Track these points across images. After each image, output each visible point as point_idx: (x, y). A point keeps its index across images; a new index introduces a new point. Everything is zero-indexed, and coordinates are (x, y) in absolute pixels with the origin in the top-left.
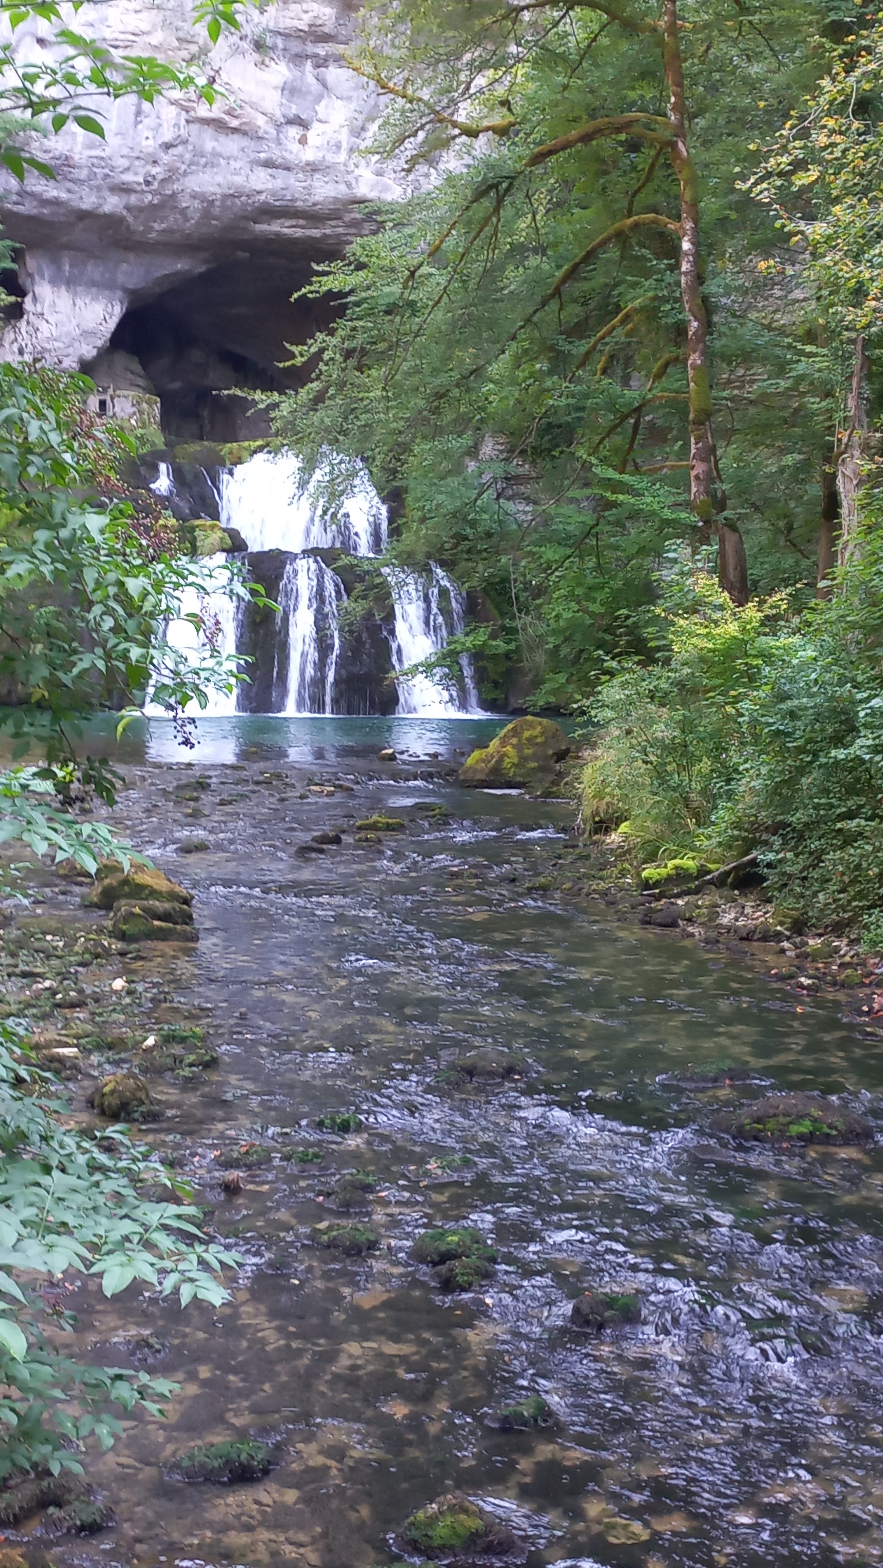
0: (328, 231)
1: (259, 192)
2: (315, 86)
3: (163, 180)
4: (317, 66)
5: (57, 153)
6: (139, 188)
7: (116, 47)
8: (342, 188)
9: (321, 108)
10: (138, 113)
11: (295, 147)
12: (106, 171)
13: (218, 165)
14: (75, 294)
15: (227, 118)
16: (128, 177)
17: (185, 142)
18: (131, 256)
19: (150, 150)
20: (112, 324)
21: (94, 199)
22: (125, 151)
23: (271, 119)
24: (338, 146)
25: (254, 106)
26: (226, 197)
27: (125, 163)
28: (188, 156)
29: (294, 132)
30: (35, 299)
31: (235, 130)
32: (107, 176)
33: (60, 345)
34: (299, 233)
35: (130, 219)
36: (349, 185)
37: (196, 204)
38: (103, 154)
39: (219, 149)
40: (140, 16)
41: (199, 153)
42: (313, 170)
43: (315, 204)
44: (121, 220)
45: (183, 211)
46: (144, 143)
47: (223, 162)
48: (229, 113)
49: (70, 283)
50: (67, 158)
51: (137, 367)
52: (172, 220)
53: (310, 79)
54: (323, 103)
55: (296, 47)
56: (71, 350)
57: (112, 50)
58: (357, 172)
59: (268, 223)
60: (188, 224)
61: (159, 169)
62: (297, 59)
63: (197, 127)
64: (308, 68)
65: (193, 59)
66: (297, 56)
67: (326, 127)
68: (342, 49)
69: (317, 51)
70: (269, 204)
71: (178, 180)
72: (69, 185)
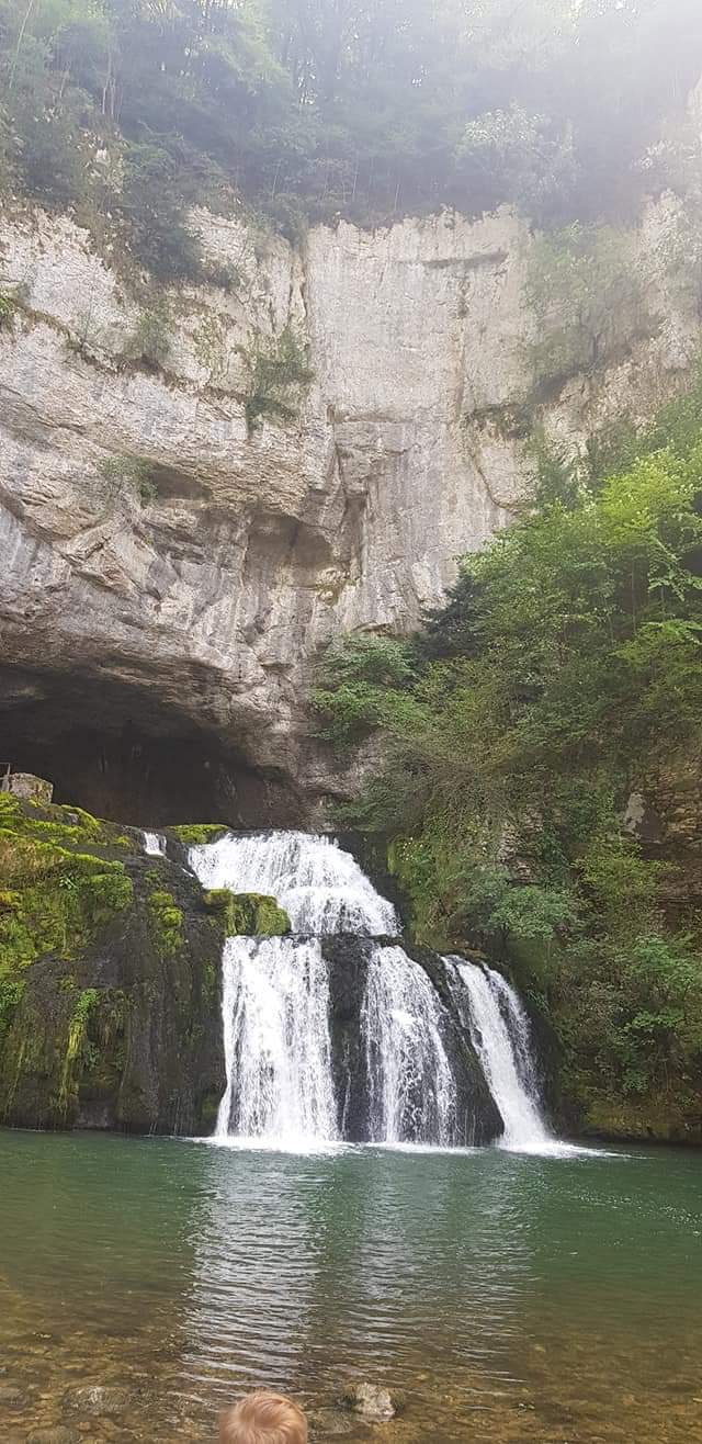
0: (157, 683)
1: (116, 642)
2: (172, 572)
3: (41, 617)
4: (174, 558)
6: (19, 619)
7: (28, 503)
8: (182, 649)
9: (173, 589)
10: (34, 558)
11: (151, 612)
13: (88, 614)
15: (105, 578)
16: (13, 608)
17: (66, 590)
19: (37, 589)
22: (16, 586)
23: (138, 587)
24: (185, 617)
25: (127, 573)
26: (87, 639)
27: (13, 596)
28: (65, 601)
29: (151, 600)
31: (109, 589)
34: (135, 680)
36: (187, 648)
37: (61, 641)
39: (91, 601)
40: (54, 483)
41: (75, 601)
42: (162, 633)
43: (156, 659)
45: (48, 645)
46: (33, 583)
47: (92, 612)
52: (36, 651)
53: (168, 564)
54: (175, 585)
55: (162, 539)
57: (24, 504)
58: (195, 640)
59: (112, 668)
60: (47, 657)
61: (39, 607)
62: (162, 550)
63: (79, 579)
64: (168, 557)
65: (89, 526)
66: (162, 546)
67: (176, 602)
68: (197, 549)
69: (177, 545)
70: (119, 652)
71: (52, 619)
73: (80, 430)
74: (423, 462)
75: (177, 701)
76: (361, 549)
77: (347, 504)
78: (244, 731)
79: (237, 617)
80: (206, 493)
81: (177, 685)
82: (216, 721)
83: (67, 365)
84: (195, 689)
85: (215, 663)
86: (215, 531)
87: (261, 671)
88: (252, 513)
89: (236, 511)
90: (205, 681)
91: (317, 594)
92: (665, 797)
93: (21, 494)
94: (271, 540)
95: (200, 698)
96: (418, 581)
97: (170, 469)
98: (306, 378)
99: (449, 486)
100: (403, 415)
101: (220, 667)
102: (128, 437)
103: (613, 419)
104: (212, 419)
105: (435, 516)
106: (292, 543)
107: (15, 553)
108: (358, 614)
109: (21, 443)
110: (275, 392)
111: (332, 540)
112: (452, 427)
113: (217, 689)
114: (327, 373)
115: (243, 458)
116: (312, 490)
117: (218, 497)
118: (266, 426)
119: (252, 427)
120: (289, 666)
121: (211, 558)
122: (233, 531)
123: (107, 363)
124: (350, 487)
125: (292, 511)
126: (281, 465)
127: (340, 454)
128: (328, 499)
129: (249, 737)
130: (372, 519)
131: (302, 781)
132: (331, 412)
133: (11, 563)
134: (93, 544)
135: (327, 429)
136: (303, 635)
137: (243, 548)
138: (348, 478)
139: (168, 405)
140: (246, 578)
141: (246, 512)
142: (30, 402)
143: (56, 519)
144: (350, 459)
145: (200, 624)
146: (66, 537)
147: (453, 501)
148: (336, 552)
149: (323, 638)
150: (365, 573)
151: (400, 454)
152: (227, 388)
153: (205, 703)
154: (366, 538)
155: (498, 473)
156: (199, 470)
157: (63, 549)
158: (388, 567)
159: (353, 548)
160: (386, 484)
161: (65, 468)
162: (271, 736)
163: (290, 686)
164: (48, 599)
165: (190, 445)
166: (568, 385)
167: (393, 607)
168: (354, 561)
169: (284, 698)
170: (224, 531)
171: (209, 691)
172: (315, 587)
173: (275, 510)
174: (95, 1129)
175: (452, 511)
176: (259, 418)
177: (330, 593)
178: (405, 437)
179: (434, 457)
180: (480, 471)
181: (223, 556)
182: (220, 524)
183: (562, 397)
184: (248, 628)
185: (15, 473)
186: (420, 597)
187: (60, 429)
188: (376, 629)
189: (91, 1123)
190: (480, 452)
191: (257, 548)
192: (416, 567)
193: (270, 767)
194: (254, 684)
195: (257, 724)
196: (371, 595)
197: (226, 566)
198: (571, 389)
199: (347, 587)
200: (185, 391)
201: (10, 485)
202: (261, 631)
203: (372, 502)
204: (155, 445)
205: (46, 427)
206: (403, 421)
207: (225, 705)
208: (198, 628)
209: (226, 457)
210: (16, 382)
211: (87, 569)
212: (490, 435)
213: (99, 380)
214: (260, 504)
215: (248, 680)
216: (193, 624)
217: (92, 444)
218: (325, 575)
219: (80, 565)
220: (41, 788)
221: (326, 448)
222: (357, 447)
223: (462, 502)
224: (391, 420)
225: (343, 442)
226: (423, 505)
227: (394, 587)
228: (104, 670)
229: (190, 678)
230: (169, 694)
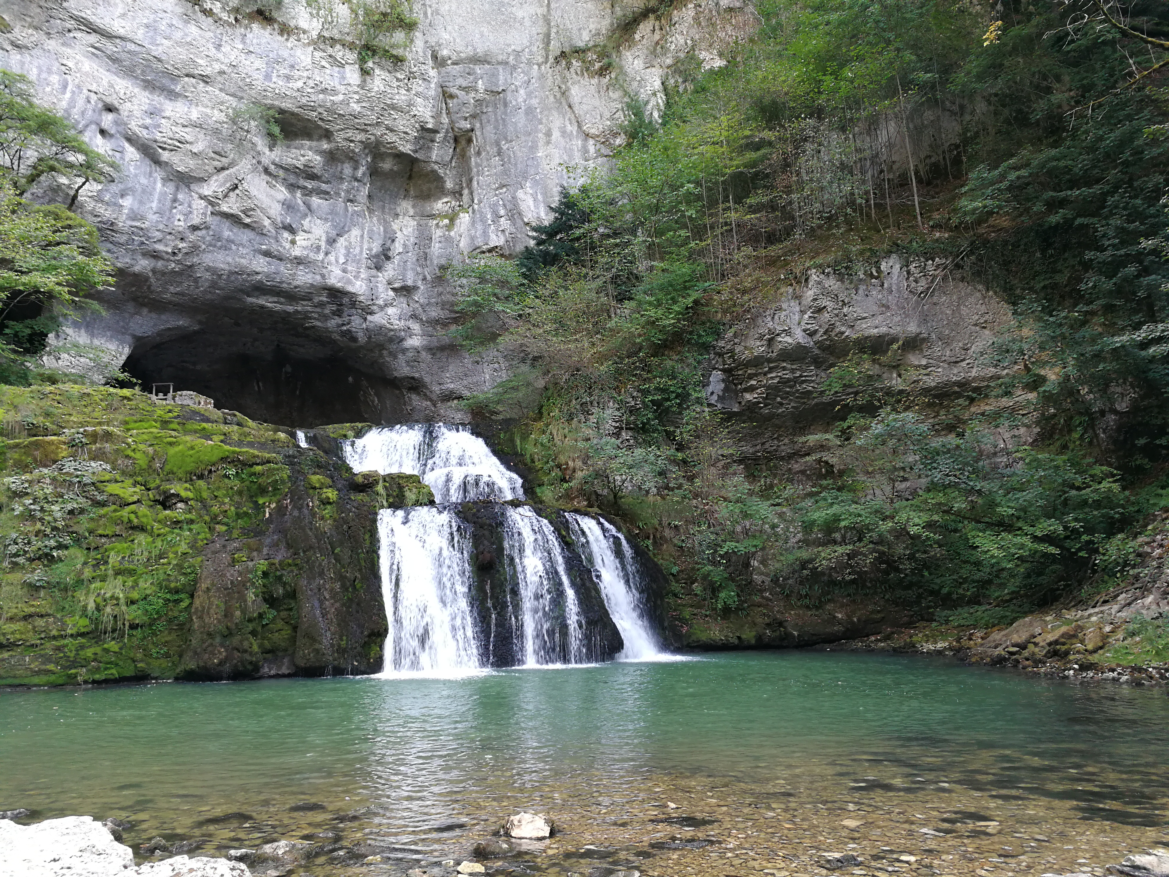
0: (299, 309)
1: (257, 273)
2: (302, 207)
3: (187, 254)
4: (304, 195)
5: (105, 219)
6: (166, 257)
7: (164, 149)
8: (318, 277)
9: (306, 223)
10: (175, 200)
11: (288, 245)
12: (143, 239)
13: (230, 249)
14: (93, 335)
15: (243, 216)
16: (160, 247)
17: (207, 228)
18: (145, 311)
19: (181, 229)
20: (122, 359)
21: (128, 260)
22: (161, 227)
23: (274, 223)
24: (318, 248)
25: (262, 210)
26: (231, 273)
27: (158, 235)
28: (208, 238)
29: (286, 234)
30: (57, 336)
31: (247, 226)
32: (143, 243)
34: (278, 307)
35: (153, 280)
37: (207, 275)
38: (143, 226)
39: (232, 237)
40: (187, 130)
41: (217, 238)
42: (299, 263)
43: (296, 287)
44: (147, 279)
45: (196, 280)
46: (176, 223)
47: (234, 247)
48: (244, 212)
49: (90, 327)
50: (112, 224)
52: (186, 286)
53: (299, 201)
54: (308, 220)
55: (292, 179)
57: (160, 151)
58: (330, 268)
59: (257, 297)
60: (197, 291)
61: (184, 245)
62: (292, 187)
63: (218, 218)
64: (299, 194)
65: (223, 169)
66: (292, 185)
67: (309, 235)
68: (324, 186)
69: (306, 184)
70: (262, 282)
71: (198, 255)
72: (110, 246)
73: (205, 79)
74: (520, 100)
75: (318, 324)
76: (471, 180)
77: (456, 140)
78: (381, 347)
79: (365, 246)
80: (328, 135)
81: (318, 310)
82: (354, 339)
83: (187, 18)
84: (334, 313)
85: (350, 289)
86: (339, 169)
87: (391, 293)
88: (371, 152)
89: (357, 150)
90: (341, 305)
91: (435, 222)
92: (740, 372)
93: (156, 141)
94: (391, 175)
95: (339, 321)
96: (523, 207)
97: (293, 114)
98: (410, 26)
99: (544, 121)
100: (500, 58)
101: (353, 291)
102: (250, 85)
103: (682, 55)
104: (327, 66)
105: (534, 148)
106: (410, 178)
107: (156, 196)
108: (473, 238)
109: (151, 93)
110: (383, 40)
111: (445, 174)
112: (543, 67)
113: (354, 311)
114: (428, 21)
115: (358, 102)
116: (423, 129)
117: (339, 138)
118: (377, 71)
119: (365, 72)
120: (415, 288)
121: (338, 194)
122: (356, 168)
123: (224, 16)
124: (457, 125)
125: (407, 148)
126: (393, 107)
127: (446, 95)
128: (439, 137)
129: (385, 352)
130: (479, 153)
131: (436, 388)
132: (435, 57)
133: (154, 205)
134: (228, 185)
135: (433, 73)
136: (426, 259)
137: (365, 184)
138: (454, 117)
139: (285, 54)
140: (371, 211)
141: (367, 151)
142: (154, 53)
143: (192, 163)
144: (455, 100)
145: (333, 254)
146: (202, 180)
147: (548, 134)
148: (449, 185)
149: (443, 261)
150: (476, 201)
151: (499, 93)
152: (337, 36)
153: (343, 325)
154: (475, 170)
155: (585, 107)
156: (320, 113)
157: (201, 191)
158: (496, 195)
159: (464, 179)
160: (489, 121)
161: (195, 114)
162: (404, 351)
163: (417, 305)
164: (192, 237)
165: (309, 90)
166: (641, 26)
167: (503, 231)
168: (466, 192)
169: (414, 317)
170: (347, 169)
171: (345, 314)
172: (432, 216)
173: (391, 148)
174: (277, 676)
175: (548, 143)
176: (370, 64)
177: (446, 221)
178: (502, 78)
179: (529, 95)
180: (570, 107)
181: (348, 192)
182: (343, 163)
183: (637, 37)
184: (377, 256)
185: (148, 121)
186: (526, 220)
187: (186, 79)
188: (490, 251)
189: (273, 672)
190: (568, 89)
191: (379, 184)
192: (520, 194)
193: (408, 377)
194: (386, 305)
195: (391, 340)
196: (483, 221)
197: (351, 201)
198: (645, 28)
199: (461, 215)
200: (299, 40)
201: (145, 132)
202: (388, 258)
203: (478, 138)
204: (277, 91)
205: (175, 78)
206: (499, 63)
207: (361, 325)
208: (331, 258)
209: (343, 101)
210: (140, 35)
211: (224, 208)
212: (577, 73)
213: (218, 31)
214: (378, 143)
215: (381, 302)
216: (327, 254)
217: (217, 92)
218: (440, 205)
219: (218, 205)
220: (203, 403)
221: (433, 90)
222: (461, 88)
223: (556, 134)
224: (489, 63)
225: (447, 84)
226: (523, 138)
227: (502, 212)
228: (250, 300)
229: (328, 303)
230: (310, 318)
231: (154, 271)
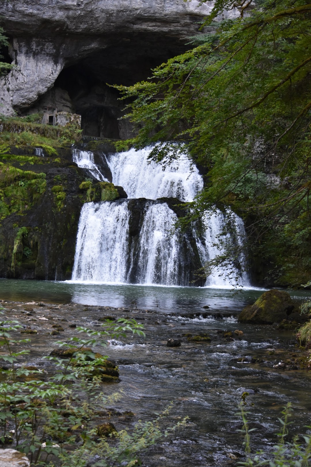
0: (172, 29)
1: (137, 9)
3: (87, 4)
6: (74, 8)
8: (181, 7)
14: (37, 60)
16: (69, 3)
18: (68, 41)
20: (56, 75)
21: (50, 13)
26: (119, 11)
30: (16, 63)
33: (29, 86)
34: (157, 29)
35: (68, 23)
36: (184, 6)
37: (103, 15)
43: (166, 15)
44: (64, 23)
45: (96, 19)
49: (35, 55)
51: (67, 96)
52: (90, 23)
56: (34, 89)
60: (98, 25)
70: (141, 15)
71: (94, 3)
72: (38, 7)
75: (188, 37)
81: (186, 29)
84: (197, 30)
90: (201, 24)
174: (29, 279)
220: (73, 119)
228: (136, 27)
229: (192, 23)
230: (182, 34)
231: (68, 17)
